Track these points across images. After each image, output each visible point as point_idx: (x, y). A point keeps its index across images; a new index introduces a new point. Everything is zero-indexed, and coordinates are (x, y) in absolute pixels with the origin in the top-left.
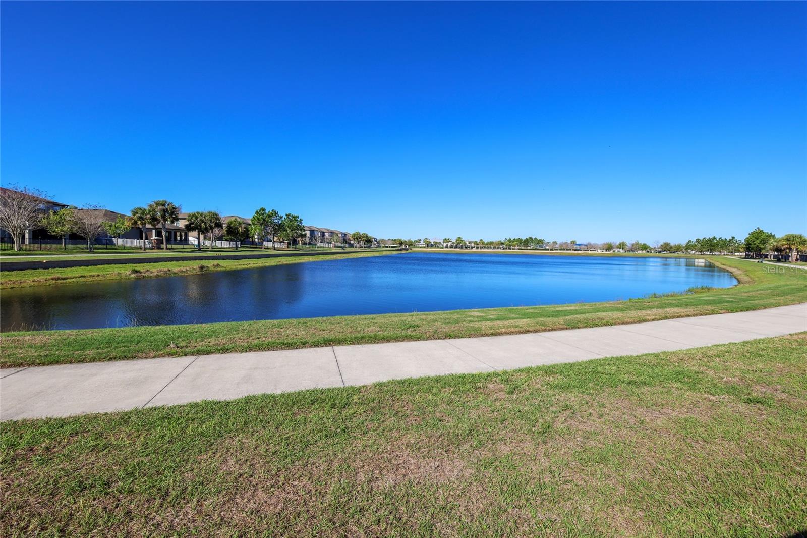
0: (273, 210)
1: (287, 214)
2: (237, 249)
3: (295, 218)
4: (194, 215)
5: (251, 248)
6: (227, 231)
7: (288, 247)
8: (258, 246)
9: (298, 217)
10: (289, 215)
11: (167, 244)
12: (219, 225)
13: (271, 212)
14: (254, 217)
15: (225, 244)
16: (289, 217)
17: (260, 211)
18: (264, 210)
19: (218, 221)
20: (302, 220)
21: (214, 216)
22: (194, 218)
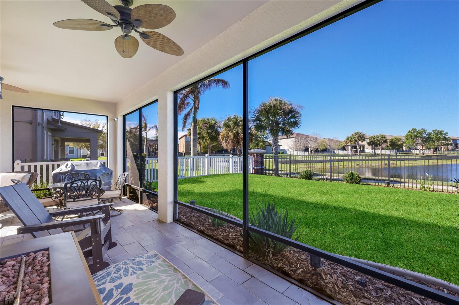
0: (422, 129)
1: (434, 130)
2: (396, 155)
3: (441, 132)
4: (372, 137)
5: (405, 154)
6: (390, 144)
7: (433, 153)
8: (409, 153)
9: (443, 131)
10: (435, 131)
11: (359, 153)
12: (386, 141)
13: (420, 130)
14: (407, 135)
15: (388, 152)
16: (436, 132)
17: (412, 131)
18: (415, 130)
19: (385, 139)
20: (447, 133)
21: (383, 137)
22: (372, 139)
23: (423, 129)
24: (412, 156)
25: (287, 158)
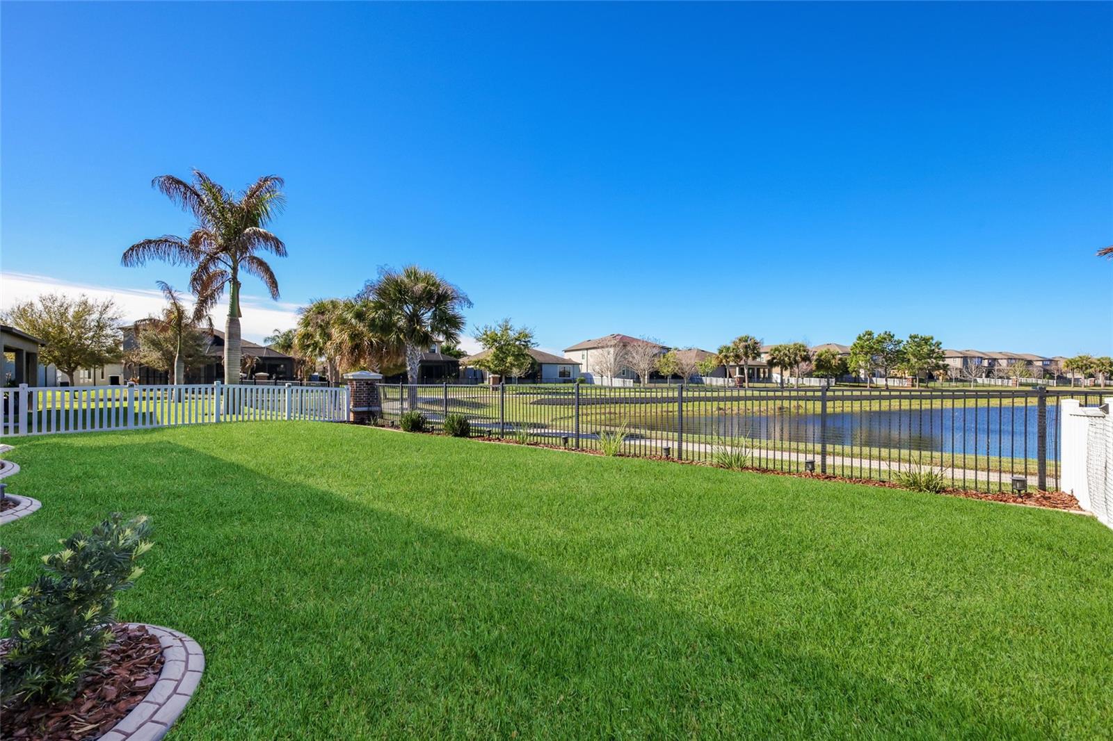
0: (886, 333)
1: (912, 335)
2: (830, 388)
3: (926, 341)
4: (776, 349)
5: (854, 386)
6: (817, 365)
7: (912, 386)
8: (860, 384)
9: (932, 338)
10: (916, 337)
11: (749, 382)
12: (806, 359)
13: (882, 335)
14: (855, 345)
15: (814, 382)
16: (916, 340)
17: (864, 336)
18: (870, 334)
19: (805, 353)
20: (941, 343)
21: (800, 348)
22: (777, 352)
23: (888, 333)
24: (861, 391)
25: (570, 393)
